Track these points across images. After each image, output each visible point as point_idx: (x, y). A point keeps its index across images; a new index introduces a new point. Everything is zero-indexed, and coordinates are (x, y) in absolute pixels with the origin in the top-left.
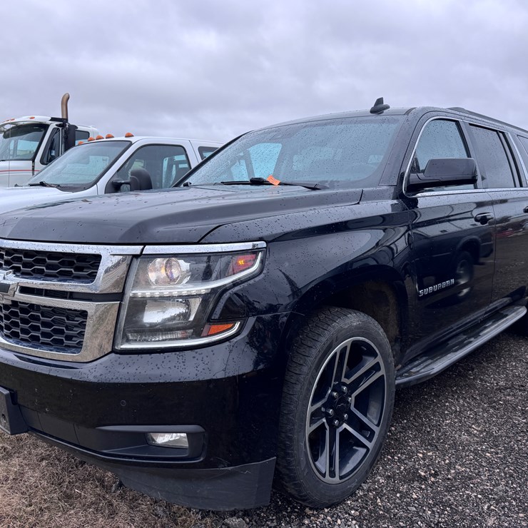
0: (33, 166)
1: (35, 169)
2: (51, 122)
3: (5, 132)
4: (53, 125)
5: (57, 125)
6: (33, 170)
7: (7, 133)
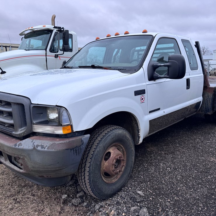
0: (46, 53)
1: (47, 55)
2: (54, 29)
3: (25, 35)
4: (55, 30)
5: (57, 30)
6: (46, 55)
7: (26, 35)
